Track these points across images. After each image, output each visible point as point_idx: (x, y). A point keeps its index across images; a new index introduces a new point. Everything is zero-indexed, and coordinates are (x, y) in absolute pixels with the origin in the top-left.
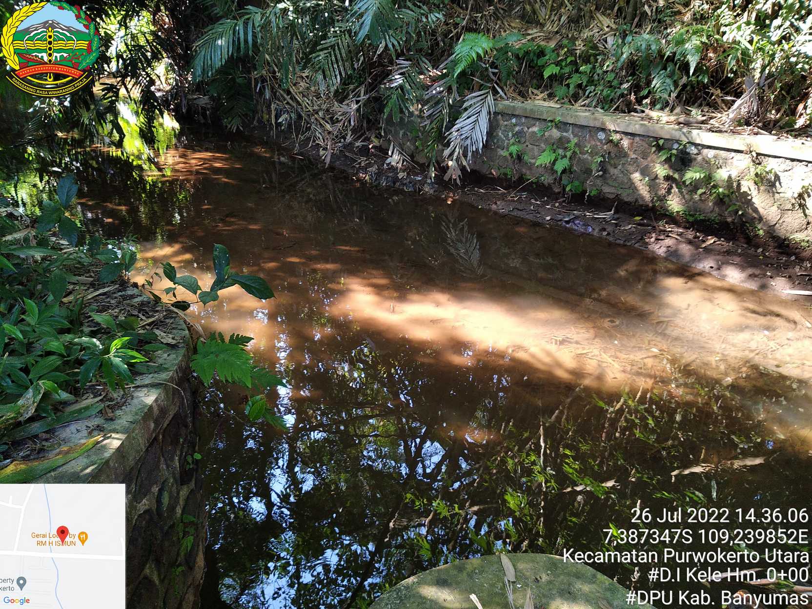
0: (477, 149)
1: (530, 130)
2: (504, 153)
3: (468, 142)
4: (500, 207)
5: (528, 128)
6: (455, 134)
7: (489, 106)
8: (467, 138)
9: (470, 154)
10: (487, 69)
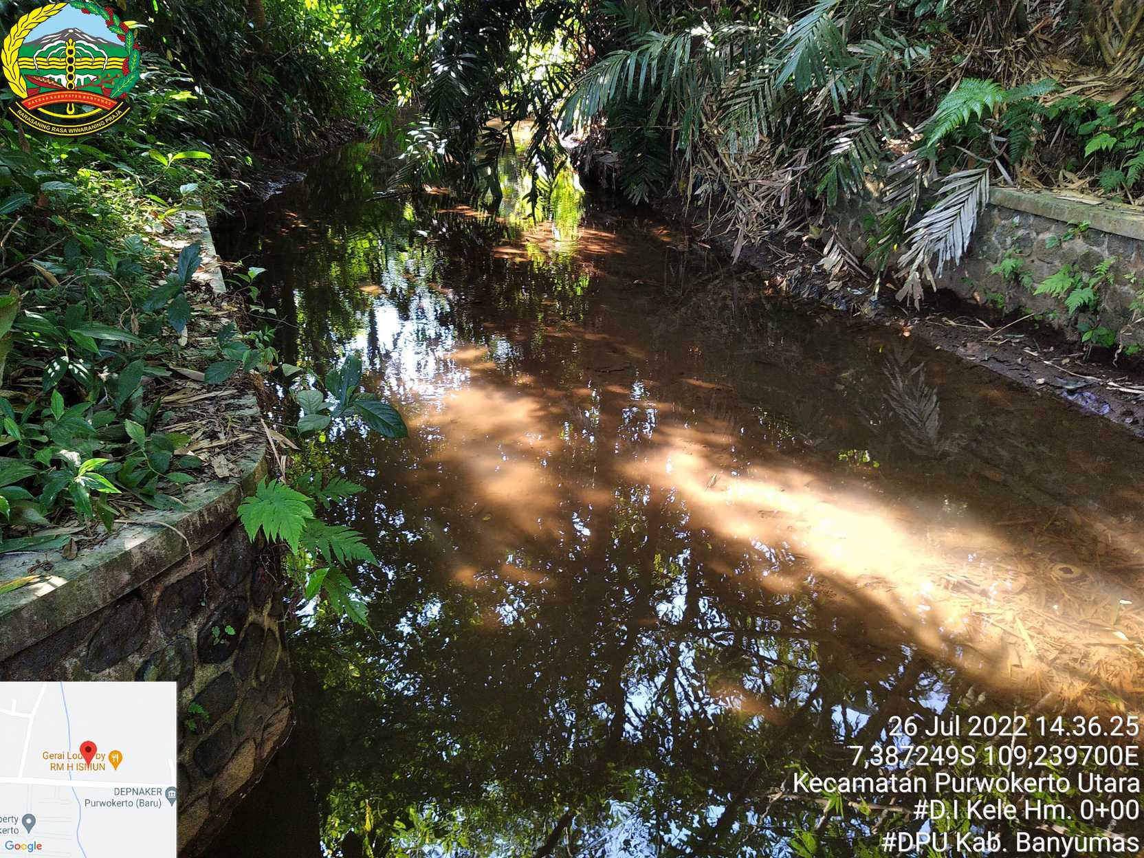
0: (952, 259)
1: (1041, 236)
2: (994, 269)
3: (941, 245)
4: (971, 352)
5: (1038, 234)
6: (922, 231)
7: (981, 194)
8: (939, 240)
9: (941, 264)
10: (987, 135)
